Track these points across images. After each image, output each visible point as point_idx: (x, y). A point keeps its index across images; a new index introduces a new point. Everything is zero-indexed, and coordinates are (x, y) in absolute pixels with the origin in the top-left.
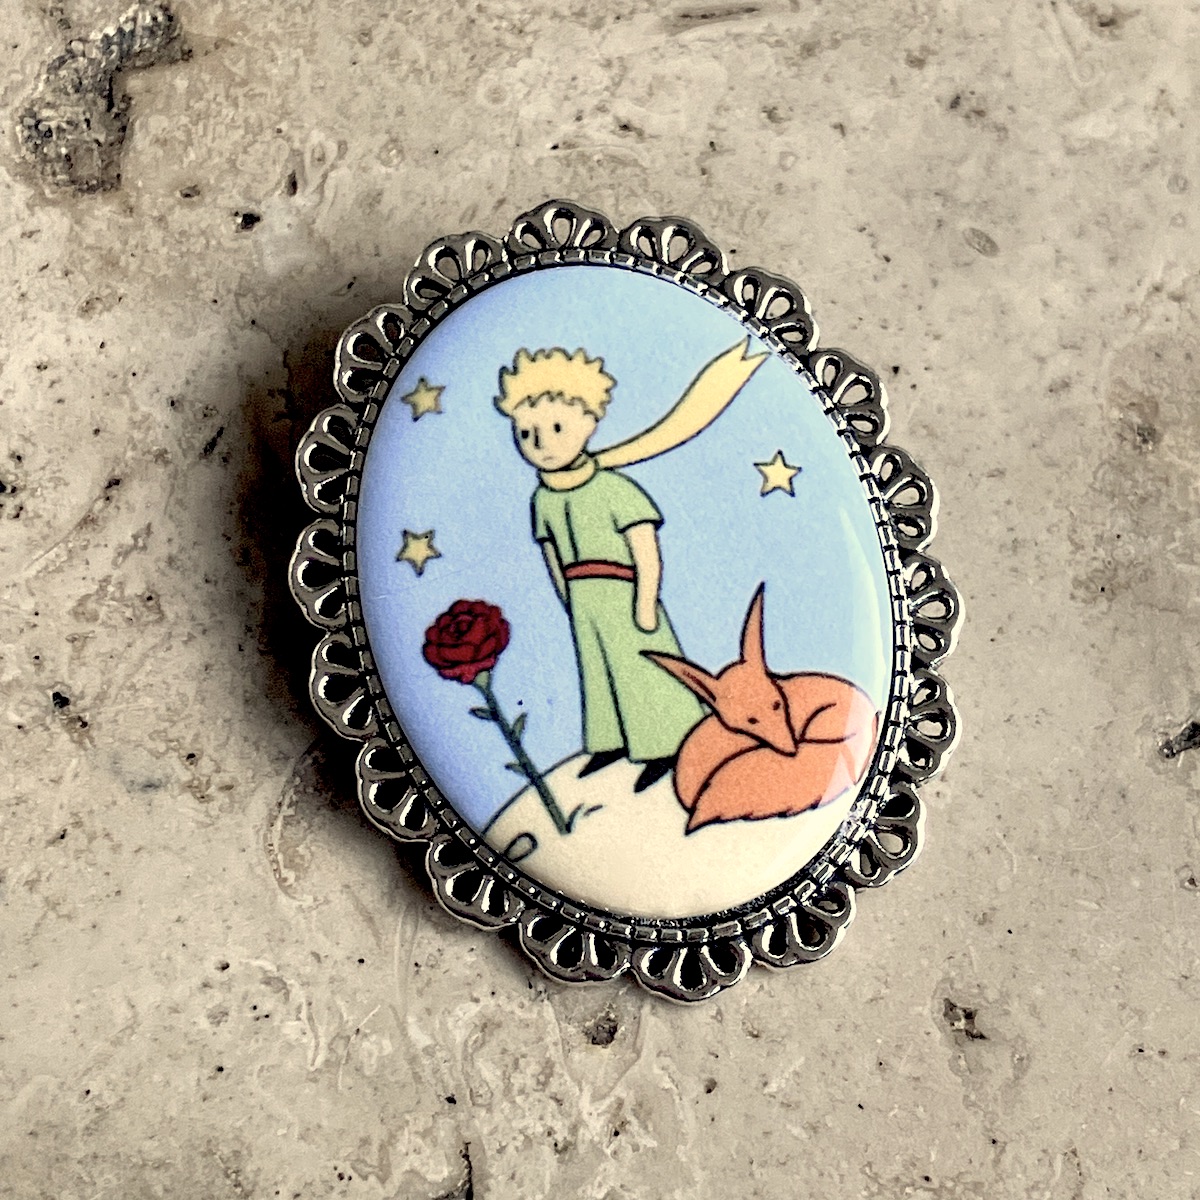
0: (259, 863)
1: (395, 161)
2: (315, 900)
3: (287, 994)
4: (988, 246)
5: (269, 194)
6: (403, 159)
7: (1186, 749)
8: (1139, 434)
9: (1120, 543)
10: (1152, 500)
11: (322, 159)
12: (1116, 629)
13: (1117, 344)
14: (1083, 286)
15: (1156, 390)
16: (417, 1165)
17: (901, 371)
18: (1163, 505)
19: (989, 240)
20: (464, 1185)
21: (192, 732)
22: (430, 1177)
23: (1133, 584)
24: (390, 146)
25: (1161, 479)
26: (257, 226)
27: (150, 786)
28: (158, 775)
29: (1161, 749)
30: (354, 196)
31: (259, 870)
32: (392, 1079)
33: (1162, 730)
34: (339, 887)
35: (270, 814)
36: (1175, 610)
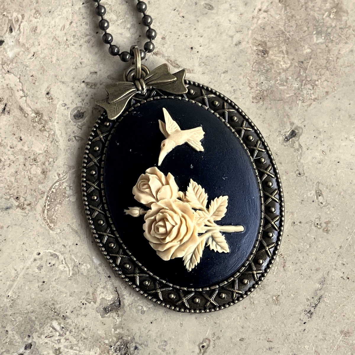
0: (43, 223)
1: (39, 17)
2: (61, 230)
3: (58, 258)
4: (211, 8)
5: (5, 34)
6: (41, 16)
7: (291, 138)
8: (263, 53)
9: (263, 84)
10: (270, 70)
11: (18, 21)
12: (266, 109)
13: (252, 28)
14: (240, 13)
15: (265, 39)
16: (103, 296)
17: (193, 48)
18: (273, 71)
19: (211, 6)
20: (117, 299)
21: (16, 191)
22: (108, 299)
23: (269, 95)
24: (36, 13)
25: (271, 64)
26: (4, 44)
27: (7, 208)
28: (9, 205)
29: (285, 139)
30: (29, 29)
31: (43, 225)
32: (92, 274)
33: (284, 134)
34: (66, 225)
35: (43, 209)
36: (282, 100)
